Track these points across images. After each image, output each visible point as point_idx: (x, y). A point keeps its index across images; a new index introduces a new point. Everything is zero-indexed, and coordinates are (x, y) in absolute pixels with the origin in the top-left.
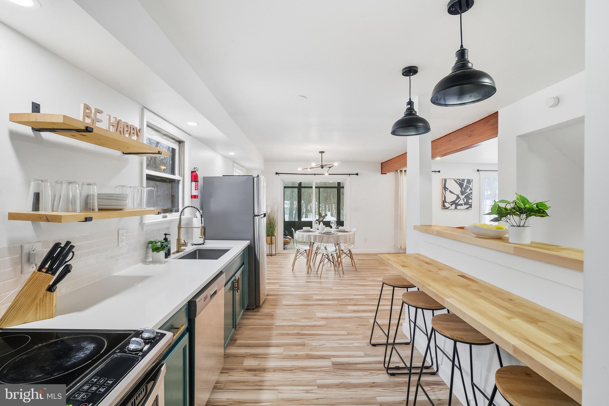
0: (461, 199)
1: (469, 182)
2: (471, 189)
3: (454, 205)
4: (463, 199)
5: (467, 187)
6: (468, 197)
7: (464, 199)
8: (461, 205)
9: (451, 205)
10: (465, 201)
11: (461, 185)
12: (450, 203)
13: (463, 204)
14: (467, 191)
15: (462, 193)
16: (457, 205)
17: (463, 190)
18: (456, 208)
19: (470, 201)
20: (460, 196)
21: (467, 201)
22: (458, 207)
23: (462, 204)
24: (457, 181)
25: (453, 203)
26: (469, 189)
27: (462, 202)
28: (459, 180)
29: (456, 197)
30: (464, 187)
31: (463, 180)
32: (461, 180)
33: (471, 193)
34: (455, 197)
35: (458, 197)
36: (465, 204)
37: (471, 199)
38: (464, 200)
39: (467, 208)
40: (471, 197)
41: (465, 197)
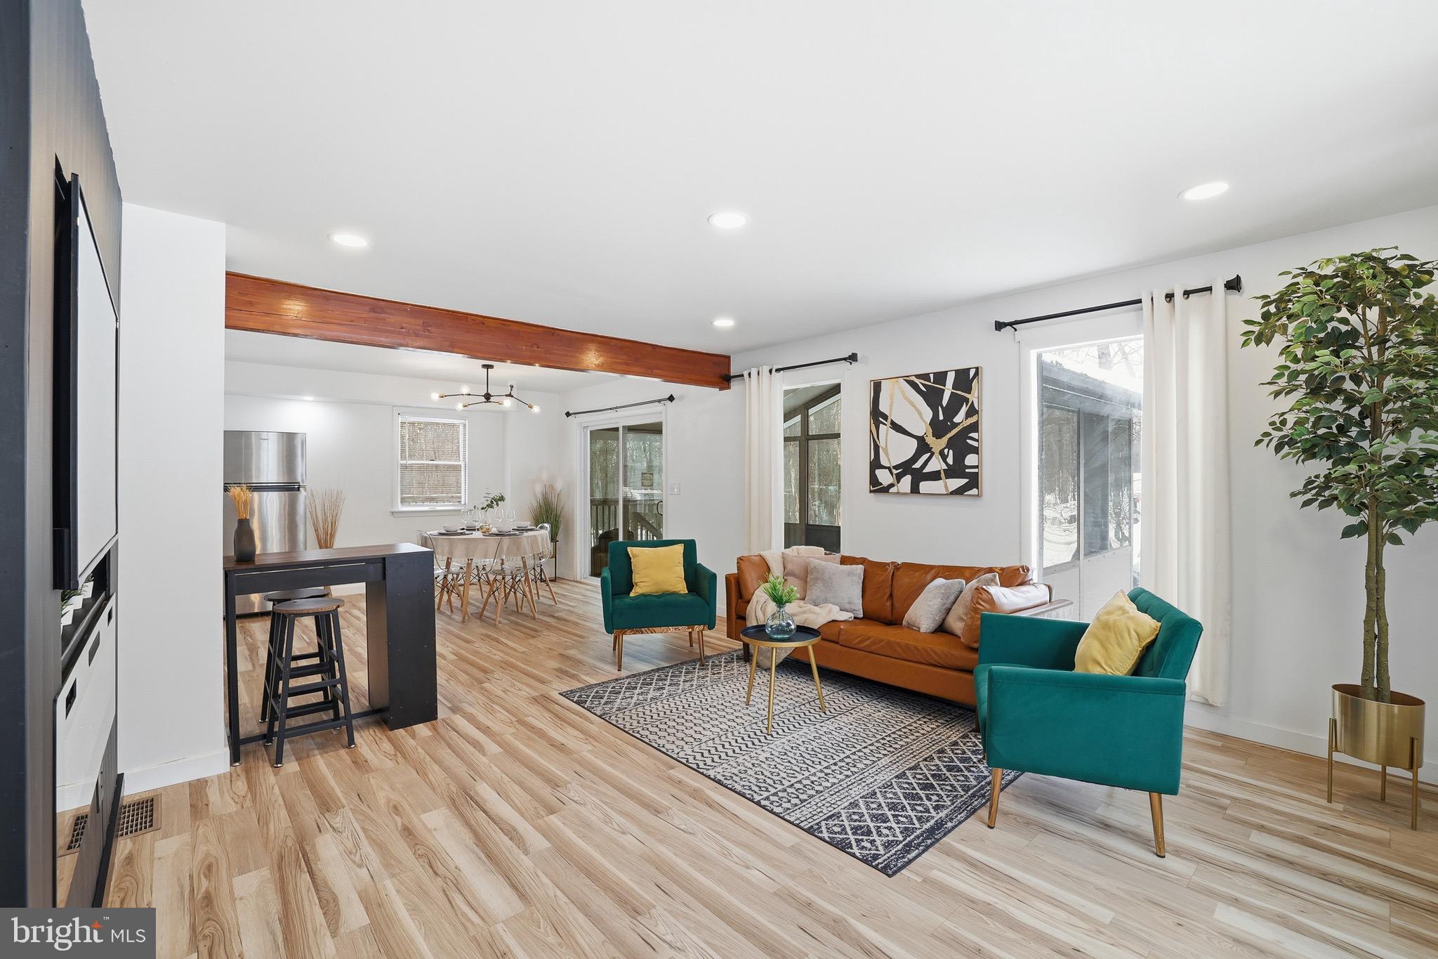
0: (933, 454)
1: (965, 379)
2: (972, 411)
3: (907, 480)
4: (942, 453)
5: (956, 402)
6: (963, 445)
7: (946, 451)
8: (935, 476)
9: (899, 478)
10: (950, 460)
11: (931, 397)
12: (895, 472)
13: (943, 475)
14: (956, 420)
15: (938, 428)
16: (920, 477)
17: (941, 417)
18: (915, 489)
19: (971, 460)
20: (930, 440)
21: (959, 458)
22: (925, 486)
23: (939, 472)
24: (917, 381)
25: (905, 468)
26: (964, 409)
27: (936, 465)
28: (925, 377)
29: (913, 445)
30: (945, 403)
31: (941, 377)
32: (932, 376)
33: (975, 427)
34: (911, 446)
35: (923, 447)
36: (952, 472)
37: (975, 450)
38: (944, 458)
39: (959, 492)
40: (975, 444)
41: (950, 445)
